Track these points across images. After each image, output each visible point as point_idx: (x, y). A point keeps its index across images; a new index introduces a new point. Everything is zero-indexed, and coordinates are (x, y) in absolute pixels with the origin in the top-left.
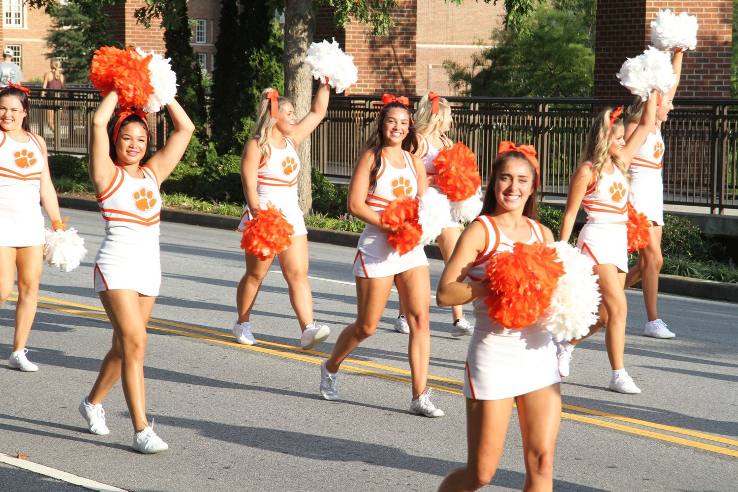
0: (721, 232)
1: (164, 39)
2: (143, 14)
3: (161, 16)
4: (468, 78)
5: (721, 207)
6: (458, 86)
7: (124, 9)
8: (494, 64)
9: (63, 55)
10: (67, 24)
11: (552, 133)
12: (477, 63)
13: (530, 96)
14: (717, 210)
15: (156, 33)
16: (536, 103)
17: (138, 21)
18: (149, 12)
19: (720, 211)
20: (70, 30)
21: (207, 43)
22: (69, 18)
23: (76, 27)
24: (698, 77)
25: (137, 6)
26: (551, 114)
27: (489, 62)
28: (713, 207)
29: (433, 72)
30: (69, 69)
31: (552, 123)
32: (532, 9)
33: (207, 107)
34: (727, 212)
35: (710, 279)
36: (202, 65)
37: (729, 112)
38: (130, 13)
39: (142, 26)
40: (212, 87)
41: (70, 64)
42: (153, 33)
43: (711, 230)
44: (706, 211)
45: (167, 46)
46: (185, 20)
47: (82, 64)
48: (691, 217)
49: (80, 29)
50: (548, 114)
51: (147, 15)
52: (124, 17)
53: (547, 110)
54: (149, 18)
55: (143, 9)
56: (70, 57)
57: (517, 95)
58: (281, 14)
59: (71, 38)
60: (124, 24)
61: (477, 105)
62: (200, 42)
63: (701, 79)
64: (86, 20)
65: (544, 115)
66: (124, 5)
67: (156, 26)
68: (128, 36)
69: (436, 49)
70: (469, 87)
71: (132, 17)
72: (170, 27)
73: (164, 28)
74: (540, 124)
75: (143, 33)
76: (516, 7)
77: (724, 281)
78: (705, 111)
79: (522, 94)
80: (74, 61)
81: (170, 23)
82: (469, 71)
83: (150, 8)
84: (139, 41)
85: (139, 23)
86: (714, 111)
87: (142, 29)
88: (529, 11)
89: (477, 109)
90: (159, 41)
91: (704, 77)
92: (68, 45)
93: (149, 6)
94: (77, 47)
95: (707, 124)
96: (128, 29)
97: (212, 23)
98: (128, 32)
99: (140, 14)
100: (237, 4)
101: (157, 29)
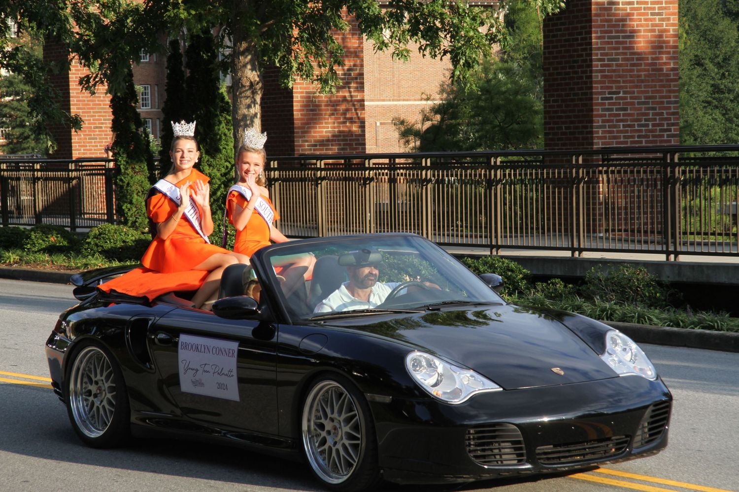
0: (677, 279)
1: (110, 106)
2: (88, 82)
3: (106, 84)
4: (417, 134)
5: (677, 254)
6: (408, 142)
7: (68, 78)
8: (442, 120)
9: (6, 126)
10: (8, 95)
11: (505, 185)
12: (426, 118)
13: (479, 150)
14: (672, 257)
15: (102, 101)
16: (488, 157)
17: (82, 88)
18: (94, 80)
19: (676, 257)
20: (13, 100)
21: (151, 108)
22: (11, 89)
23: (18, 98)
24: (647, 125)
25: (81, 74)
26: (503, 167)
27: (438, 117)
28: (668, 253)
29: (381, 130)
30: (12, 141)
31: (505, 175)
32: (478, 63)
33: (156, 172)
34: (683, 258)
35: (669, 326)
36: (149, 130)
37: (679, 159)
38: (75, 81)
39: (87, 93)
40: (161, 153)
41: (13, 135)
42: (98, 101)
43: (668, 277)
44: (662, 258)
45: (114, 113)
46: (131, 87)
47: (26, 134)
48: (646, 264)
49: (21, 100)
50: (500, 167)
51: (92, 82)
52: (68, 85)
53: (498, 163)
54: (94, 85)
55: (87, 76)
56: (13, 128)
57: (467, 150)
58: (225, 76)
59: (13, 109)
60: (69, 93)
61: (429, 160)
62: (144, 108)
63: (650, 127)
64: (28, 90)
65: (496, 167)
66: (68, 74)
67: (102, 93)
68: (74, 105)
69: (383, 106)
70: (418, 143)
71: (76, 85)
72: (116, 94)
73: (109, 95)
74: (493, 177)
75: (88, 101)
76: (462, 62)
77: (683, 327)
78: (656, 159)
79: (472, 147)
80: (17, 132)
81: (115, 90)
82: (418, 126)
83: (94, 76)
84: (84, 109)
85: (84, 91)
86: (665, 158)
87: (87, 97)
88: (476, 67)
89: (429, 164)
90: (105, 108)
91: (653, 125)
92: (11, 116)
93: (92, 73)
94: (20, 117)
95: (658, 172)
96: (73, 97)
97: (156, 88)
98: (73, 101)
99: (85, 82)
100: (183, 69)
101: (103, 97)
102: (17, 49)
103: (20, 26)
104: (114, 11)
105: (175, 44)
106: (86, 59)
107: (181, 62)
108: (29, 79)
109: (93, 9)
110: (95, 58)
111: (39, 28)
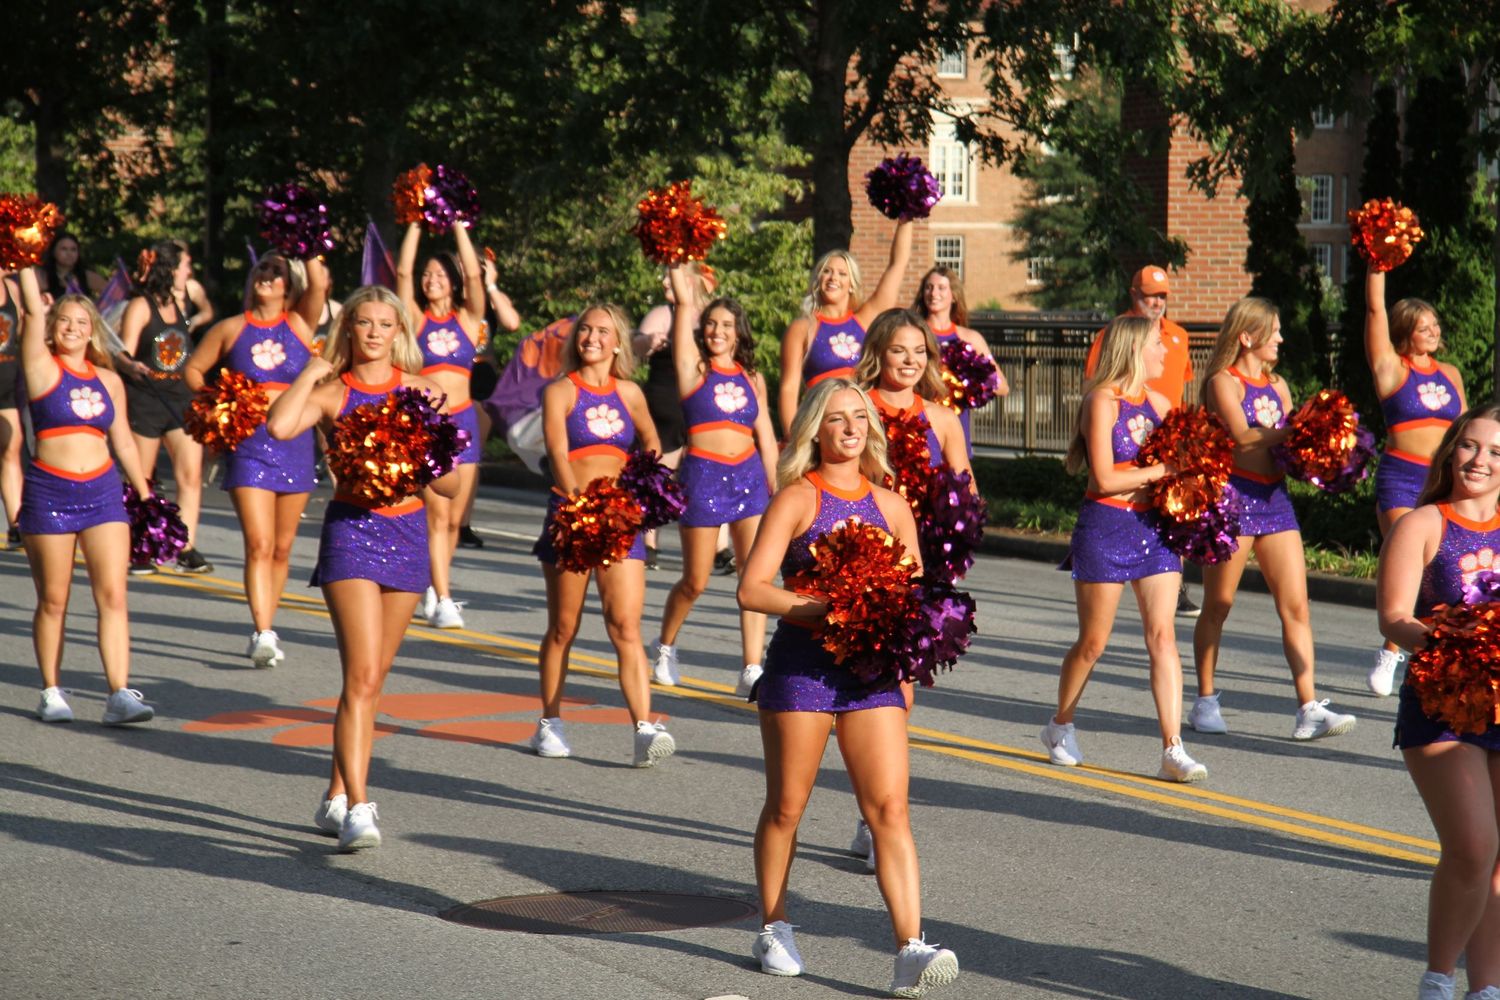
1: (1245, 221)
2: (1204, 171)
3: (1238, 174)
7: (1166, 162)
9: (1044, 253)
10: (1052, 192)
15: (1232, 209)
17: (1192, 185)
18: (1217, 167)
20: (1060, 204)
21: (1333, 221)
22: (1058, 181)
23: (1070, 198)
25: (1193, 154)
30: (1055, 282)
33: (1332, 356)
36: (1321, 269)
38: (1179, 169)
39: (1202, 194)
40: (1343, 316)
41: (1056, 271)
42: (1225, 208)
45: (1252, 235)
46: (1290, 181)
47: (1081, 271)
49: (1078, 203)
51: (1212, 172)
52: (1166, 177)
54: (1216, 179)
55: (1205, 162)
56: (1058, 258)
58: (1489, 162)
59: (1060, 221)
60: (1166, 192)
62: (1318, 221)
64: (1089, 187)
66: (1167, 154)
67: (1230, 193)
68: (1175, 216)
71: (1181, 177)
72: (1258, 196)
73: (1244, 197)
75: (1204, 208)
80: (1066, 265)
81: (1258, 188)
83: (1219, 158)
84: (1195, 224)
85: (1195, 188)
87: (1201, 201)
90: (1237, 224)
92: (1054, 234)
93: (1217, 154)
94: (1071, 237)
96: (1174, 200)
97: (1345, 182)
98: (1174, 208)
99: (1199, 172)
100: (1399, 146)
101: (1232, 203)
102: (1070, 105)
103: (1079, 57)
104: (1267, 29)
105: (1386, 95)
106: (1205, 125)
107: (1396, 133)
108: (1091, 163)
109: (1225, 25)
110: (1221, 123)
111: (1116, 62)
